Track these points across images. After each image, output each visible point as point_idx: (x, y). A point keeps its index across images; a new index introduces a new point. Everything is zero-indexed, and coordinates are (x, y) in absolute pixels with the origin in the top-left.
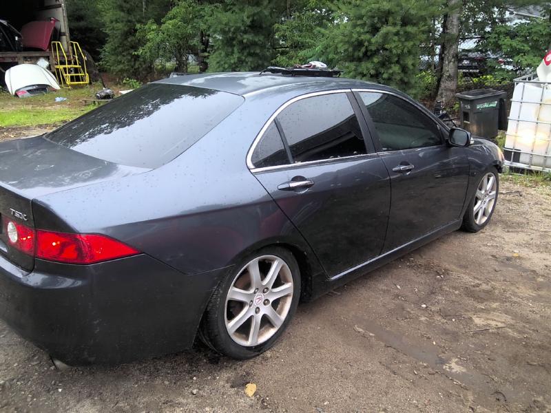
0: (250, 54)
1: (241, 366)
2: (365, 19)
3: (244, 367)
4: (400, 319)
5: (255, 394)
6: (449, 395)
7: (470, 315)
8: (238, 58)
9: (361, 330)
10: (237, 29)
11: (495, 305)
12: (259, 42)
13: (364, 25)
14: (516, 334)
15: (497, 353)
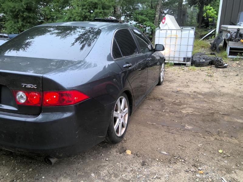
0: (27, 22)
1: (118, 145)
2: (86, 6)
3: (119, 145)
4: (160, 117)
5: (132, 153)
6: (194, 136)
7: (180, 110)
8: (22, 24)
9: (150, 123)
10: (20, 10)
11: (185, 106)
12: (32, 17)
13: (86, 9)
14: (198, 113)
15: (197, 120)
